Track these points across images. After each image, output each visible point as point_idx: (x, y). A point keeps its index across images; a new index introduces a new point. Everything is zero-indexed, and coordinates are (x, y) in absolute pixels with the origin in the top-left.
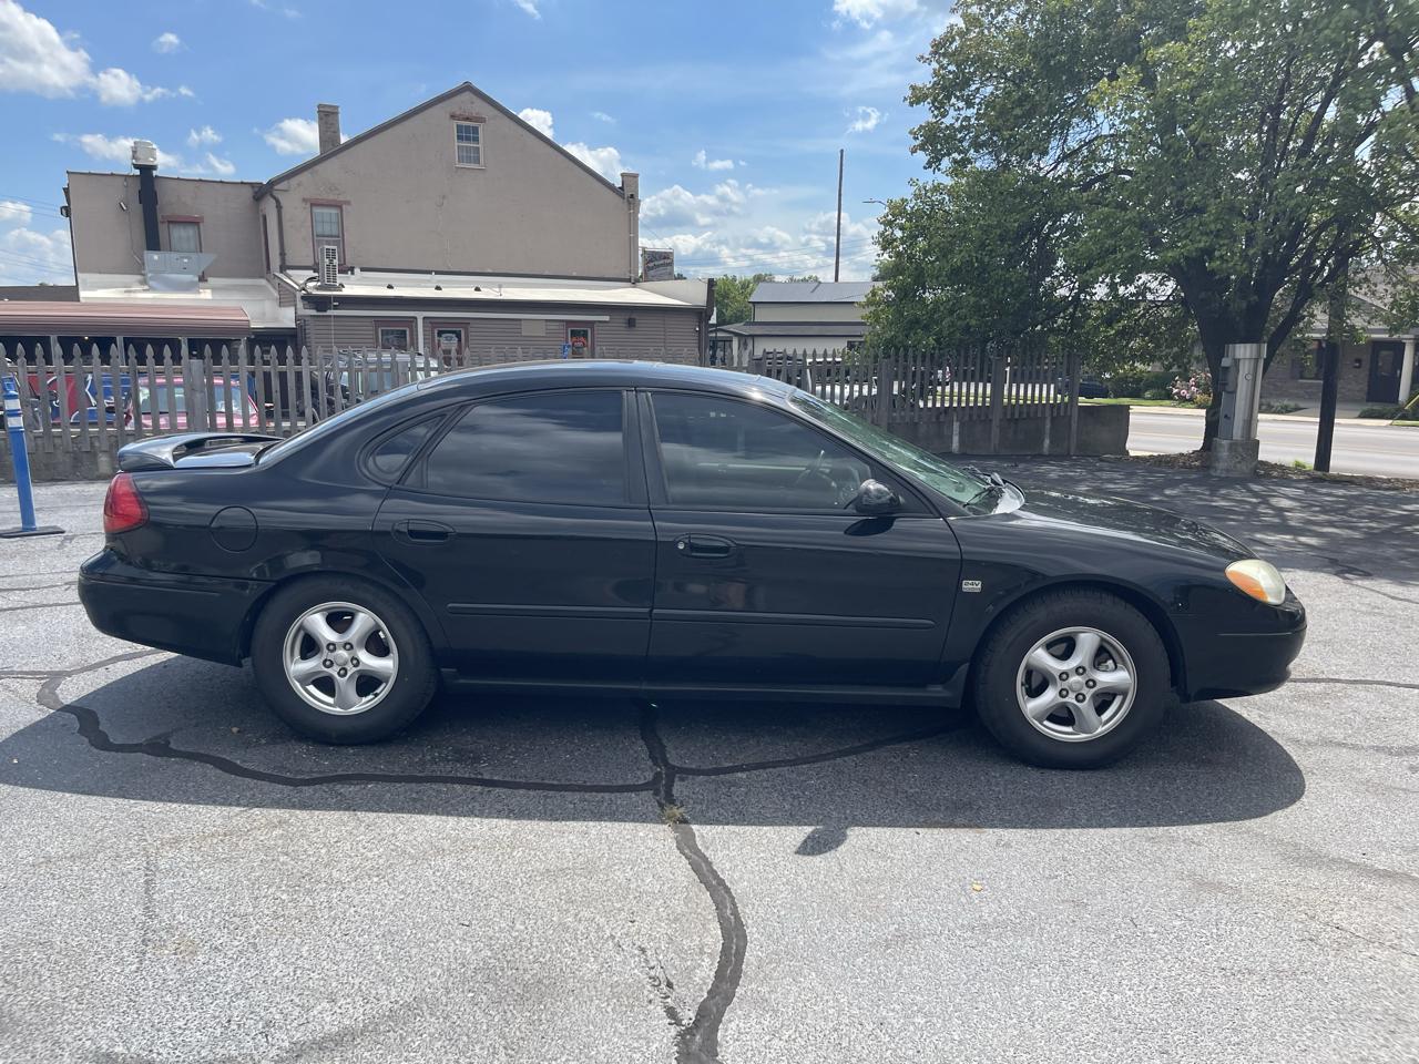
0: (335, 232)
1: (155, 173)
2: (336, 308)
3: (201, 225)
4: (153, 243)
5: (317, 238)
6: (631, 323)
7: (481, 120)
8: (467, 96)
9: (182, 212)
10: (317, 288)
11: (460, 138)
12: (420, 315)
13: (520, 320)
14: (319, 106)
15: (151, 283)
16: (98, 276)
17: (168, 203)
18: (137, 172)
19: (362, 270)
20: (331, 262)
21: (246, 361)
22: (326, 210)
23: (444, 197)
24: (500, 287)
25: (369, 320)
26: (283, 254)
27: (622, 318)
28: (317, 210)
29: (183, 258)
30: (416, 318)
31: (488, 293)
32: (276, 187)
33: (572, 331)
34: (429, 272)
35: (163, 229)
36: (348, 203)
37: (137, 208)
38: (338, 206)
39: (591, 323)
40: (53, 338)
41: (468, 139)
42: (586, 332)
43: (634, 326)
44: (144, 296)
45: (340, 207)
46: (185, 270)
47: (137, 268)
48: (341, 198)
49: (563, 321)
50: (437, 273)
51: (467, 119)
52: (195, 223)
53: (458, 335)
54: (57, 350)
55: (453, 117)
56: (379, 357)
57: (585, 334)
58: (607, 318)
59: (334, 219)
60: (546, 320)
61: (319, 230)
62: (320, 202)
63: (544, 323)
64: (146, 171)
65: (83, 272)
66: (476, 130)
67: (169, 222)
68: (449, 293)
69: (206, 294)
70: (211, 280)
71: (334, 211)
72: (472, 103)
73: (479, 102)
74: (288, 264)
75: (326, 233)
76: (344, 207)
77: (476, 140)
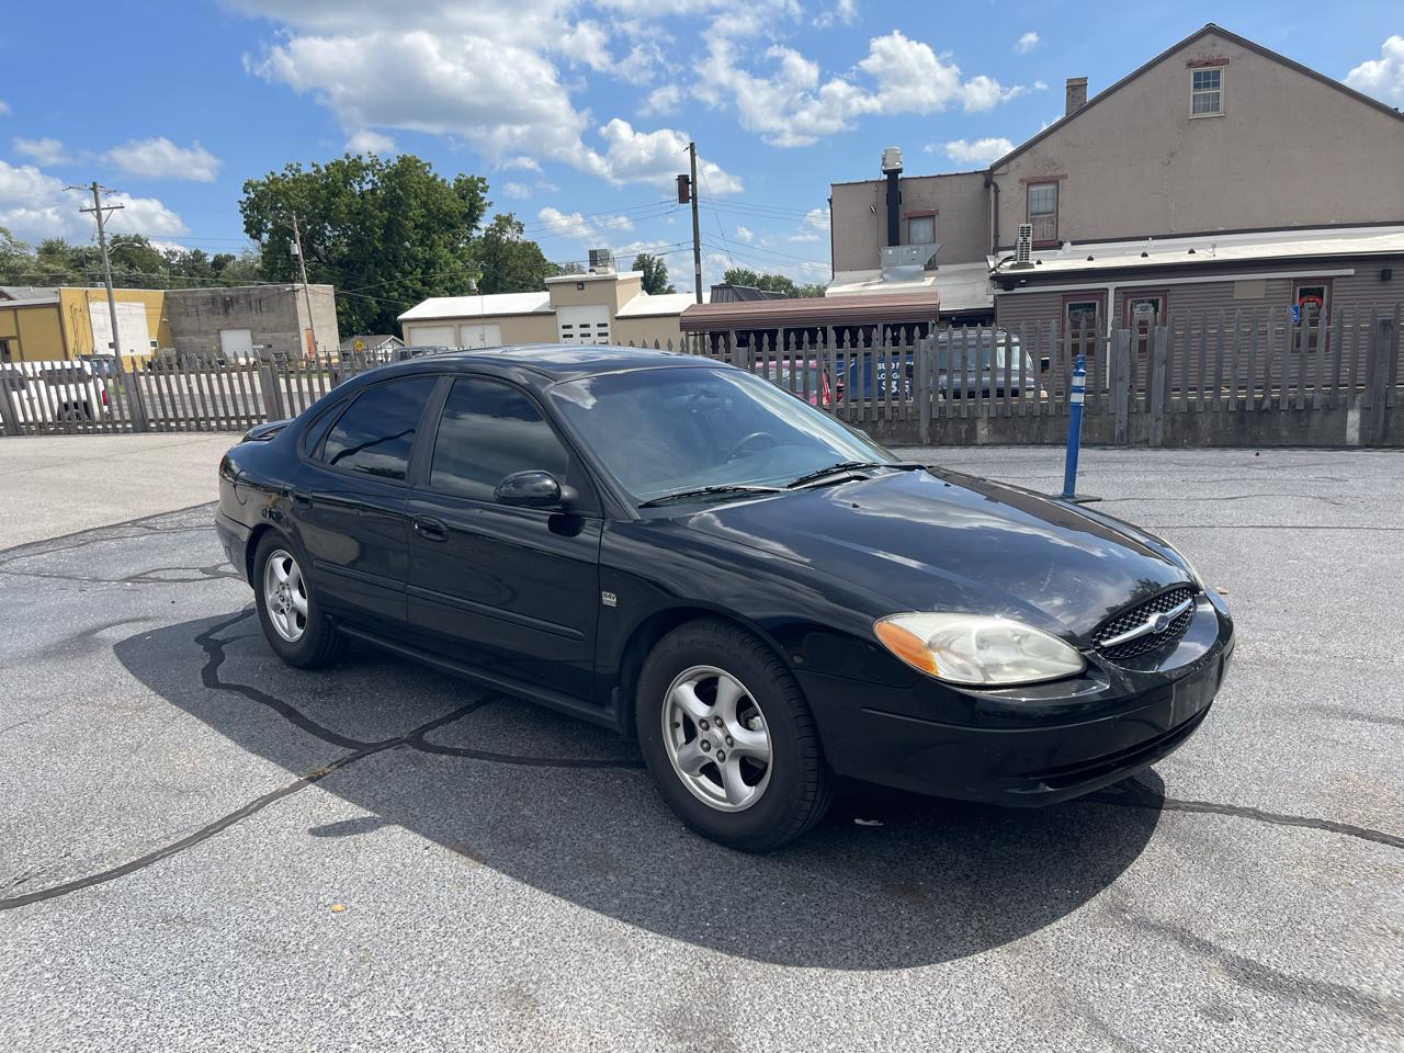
0: (1050, 208)
1: (900, 176)
2: (1023, 285)
3: (937, 218)
4: (894, 239)
5: (1032, 216)
6: (1385, 276)
7: (1225, 62)
8: (1208, 39)
9: (920, 208)
10: (1012, 267)
11: (1197, 86)
12: (1111, 286)
13: (1233, 282)
14: (1069, 81)
15: (885, 276)
16: (849, 273)
17: (912, 200)
18: (886, 177)
19: (1074, 243)
20: (1025, 240)
21: (782, 347)
22: (1042, 188)
23: (1172, 154)
24: (1214, 246)
25: (1057, 295)
26: (997, 236)
27: (1374, 271)
28: (1034, 189)
29: (912, 250)
30: (1107, 289)
31: (1203, 255)
32: (995, 173)
33: (1301, 290)
34: (1146, 238)
35: (903, 225)
36: (1065, 177)
37: (884, 207)
38: (1054, 181)
39: (1330, 279)
40: (830, 328)
41: (1207, 85)
42: (1321, 290)
43: (1390, 279)
44: (876, 288)
45: (1057, 183)
46: (913, 261)
47: (875, 263)
48: (1059, 173)
49: (1289, 279)
50: (1155, 238)
51: (1207, 64)
52: (931, 216)
53: (1155, 304)
54: (832, 335)
55: (1190, 65)
56: (965, 334)
57: (1320, 293)
58: (1351, 272)
59: (1050, 195)
60: (1268, 280)
61: (1034, 208)
62: (1040, 180)
63: (1264, 282)
64: (893, 174)
65: (838, 271)
66: (1217, 74)
67: (910, 218)
68: (1155, 259)
69: (929, 281)
70: (942, 268)
71: (1051, 187)
72: (1214, 45)
73: (1221, 43)
74: (1000, 246)
75: (1041, 210)
76: (1060, 182)
77: (1217, 85)
